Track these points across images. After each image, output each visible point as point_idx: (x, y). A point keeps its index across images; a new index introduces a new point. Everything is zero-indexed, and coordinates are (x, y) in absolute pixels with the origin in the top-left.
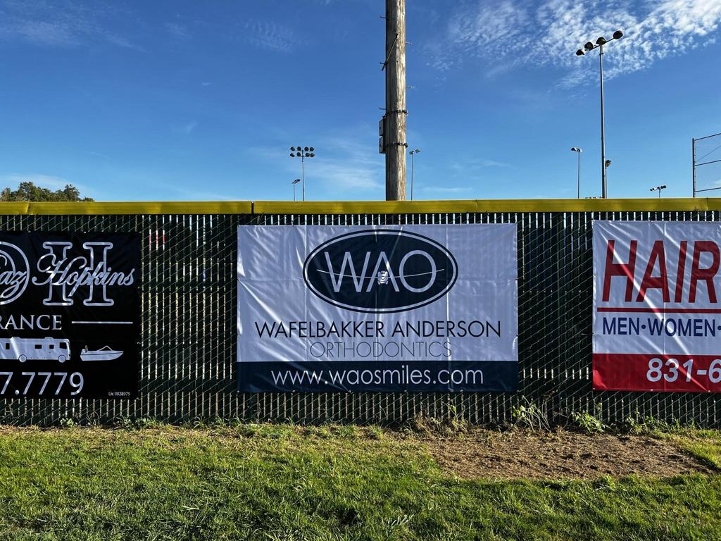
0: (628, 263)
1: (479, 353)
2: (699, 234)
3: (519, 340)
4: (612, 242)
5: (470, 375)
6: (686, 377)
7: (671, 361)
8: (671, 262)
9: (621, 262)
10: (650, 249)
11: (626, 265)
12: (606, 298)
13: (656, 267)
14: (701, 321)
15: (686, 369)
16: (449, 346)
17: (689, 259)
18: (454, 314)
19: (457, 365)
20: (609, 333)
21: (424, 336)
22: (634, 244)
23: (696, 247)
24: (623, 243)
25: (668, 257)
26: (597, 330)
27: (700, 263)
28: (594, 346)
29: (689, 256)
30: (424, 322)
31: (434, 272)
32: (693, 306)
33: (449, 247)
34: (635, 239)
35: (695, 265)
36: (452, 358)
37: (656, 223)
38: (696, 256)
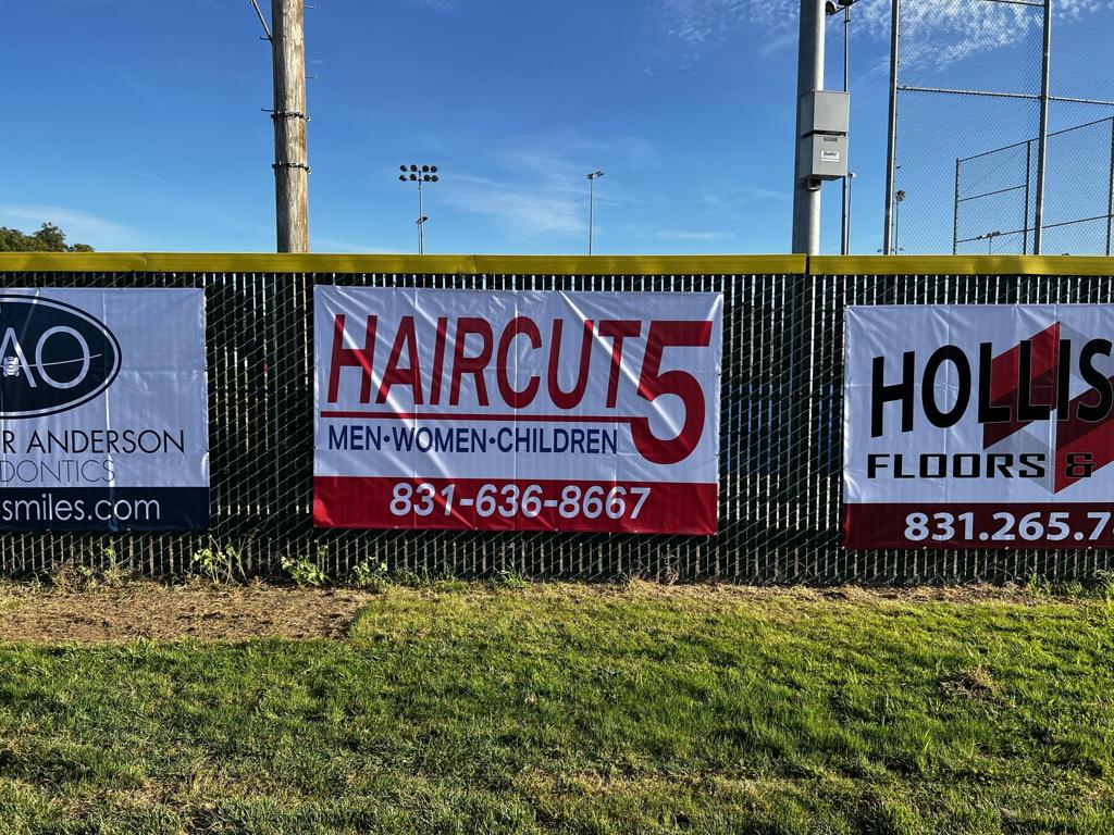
0: (363, 348)
1: (154, 476)
2: (463, 307)
3: (212, 458)
4: (341, 318)
5: (142, 507)
6: (444, 509)
7: (425, 486)
8: (424, 348)
9: (354, 346)
10: (395, 328)
11: (361, 351)
12: (333, 397)
13: (404, 354)
14: (466, 431)
15: (445, 497)
16: (111, 466)
17: (450, 344)
18: (117, 419)
19: (121, 492)
20: (338, 448)
21: (74, 451)
22: (372, 321)
23: (459, 326)
24: (357, 318)
25: (420, 340)
26: (321, 443)
27: (465, 348)
28: (316, 466)
29: (451, 339)
30: (73, 432)
31: (87, 358)
32: (455, 410)
33: (108, 322)
34: (374, 314)
35: (459, 352)
36: (116, 483)
37: (404, 291)
38: (460, 339)
